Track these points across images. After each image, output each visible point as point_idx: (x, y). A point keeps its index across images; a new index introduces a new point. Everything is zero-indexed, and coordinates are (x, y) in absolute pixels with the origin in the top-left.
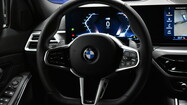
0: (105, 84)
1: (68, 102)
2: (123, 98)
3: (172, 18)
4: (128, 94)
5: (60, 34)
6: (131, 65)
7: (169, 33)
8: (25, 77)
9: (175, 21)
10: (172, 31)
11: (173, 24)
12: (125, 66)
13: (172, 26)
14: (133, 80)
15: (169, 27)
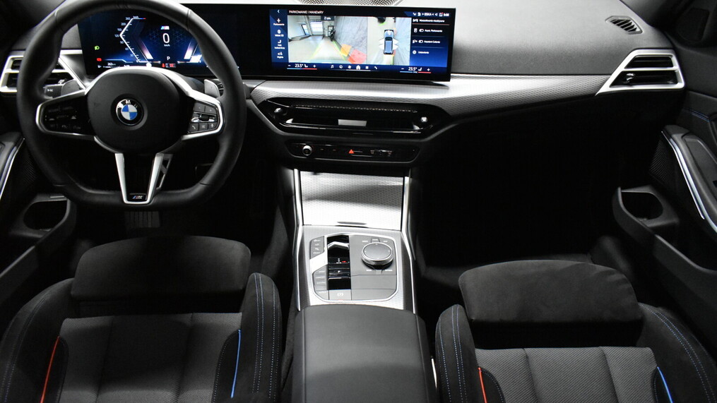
0: (164, 163)
1: (97, 199)
2: (198, 189)
3: (285, 30)
4: (207, 179)
5: (72, 57)
6: (208, 128)
7: (280, 56)
8: (9, 145)
9: (290, 36)
10: (286, 53)
11: (286, 41)
12: (199, 130)
13: (285, 44)
14: (212, 159)
15: (280, 47)
